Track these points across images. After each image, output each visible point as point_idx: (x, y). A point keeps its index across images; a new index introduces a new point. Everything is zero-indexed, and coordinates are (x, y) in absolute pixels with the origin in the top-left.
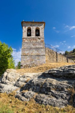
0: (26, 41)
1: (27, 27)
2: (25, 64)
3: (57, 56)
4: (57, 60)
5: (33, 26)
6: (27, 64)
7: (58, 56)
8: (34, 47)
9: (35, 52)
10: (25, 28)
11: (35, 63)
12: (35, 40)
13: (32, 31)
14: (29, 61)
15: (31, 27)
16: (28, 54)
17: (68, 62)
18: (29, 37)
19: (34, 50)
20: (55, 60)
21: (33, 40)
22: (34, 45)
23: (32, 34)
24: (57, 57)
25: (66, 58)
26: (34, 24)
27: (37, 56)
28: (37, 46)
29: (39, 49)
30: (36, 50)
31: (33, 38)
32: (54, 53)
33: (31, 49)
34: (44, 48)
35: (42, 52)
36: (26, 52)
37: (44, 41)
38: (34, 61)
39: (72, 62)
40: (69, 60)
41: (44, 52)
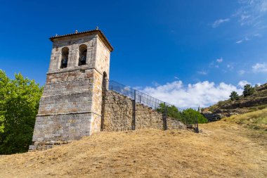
0: (54, 80)
1: (60, 49)
2: (40, 139)
3: (134, 110)
4: (134, 122)
5: (74, 43)
6: (45, 139)
7: (138, 112)
8: (68, 92)
9: (68, 106)
10: (57, 50)
11: (65, 136)
12: (74, 75)
13: (69, 56)
14: (51, 131)
15: (70, 47)
16: (51, 111)
17: (165, 128)
18: (62, 70)
19: (67, 101)
20: (129, 122)
21: (70, 75)
22: (68, 87)
24: (134, 115)
25: (160, 116)
26: (76, 39)
27: (71, 117)
28: (76, 90)
29: (78, 97)
30: (71, 100)
31: (69, 71)
32: (126, 104)
33: (60, 97)
34: (89, 94)
35: (85, 104)
36: (48, 108)
37: (92, 75)
38: (62, 131)
39: (180, 128)
40: (169, 120)
41: (90, 104)
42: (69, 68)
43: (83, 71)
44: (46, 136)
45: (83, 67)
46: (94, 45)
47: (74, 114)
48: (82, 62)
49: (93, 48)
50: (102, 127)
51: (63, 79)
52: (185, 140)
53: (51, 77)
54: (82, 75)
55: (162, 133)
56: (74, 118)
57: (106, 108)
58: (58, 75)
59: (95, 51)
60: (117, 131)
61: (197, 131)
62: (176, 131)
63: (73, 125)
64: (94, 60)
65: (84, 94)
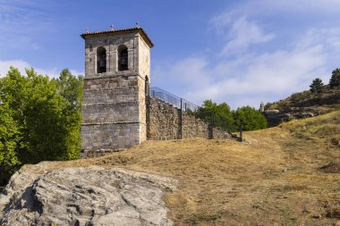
0: (94, 87)
1: (95, 49)
2: (90, 148)
3: (181, 119)
4: (180, 131)
5: (111, 43)
6: (94, 147)
7: (185, 122)
8: (111, 101)
9: (113, 116)
10: (91, 50)
11: (115, 145)
12: (116, 81)
13: (107, 58)
14: (100, 139)
15: (107, 48)
16: (96, 120)
17: (211, 137)
18: (101, 75)
19: (111, 110)
20: (175, 131)
21: (111, 81)
22: (111, 96)
23: (107, 66)
24: (180, 124)
25: (206, 126)
26: (114, 38)
27: (118, 127)
28: (121, 99)
29: (123, 106)
30: (116, 110)
31: (110, 77)
32: (172, 113)
33: (104, 106)
34: (136, 104)
35: (131, 114)
36: (93, 117)
37: (136, 83)
38: (111, 140)
39: (225, 137)
40: (215, 130)
41: (137, 114)
42: (109, 73)
43: (126, 78)
44: (95, 145)
45: (126, 73)
46: (135, 47)
47: (122, 124)
48: (123, 66)
49: (135, 50)
50: (148, 136)
51: (103, 86)
52: (227, 148)
53: (89, 83)
54: (125, 82)
55: (207, 142)
56: (122, 128)
57: (151, 117)
58: (97, 81)
59: (137, 54)
60: (164, 139)
61: (240, 140)
62: (220, 140)
63: (122, 134)
64: (137, 65)
65: (129, 104)
